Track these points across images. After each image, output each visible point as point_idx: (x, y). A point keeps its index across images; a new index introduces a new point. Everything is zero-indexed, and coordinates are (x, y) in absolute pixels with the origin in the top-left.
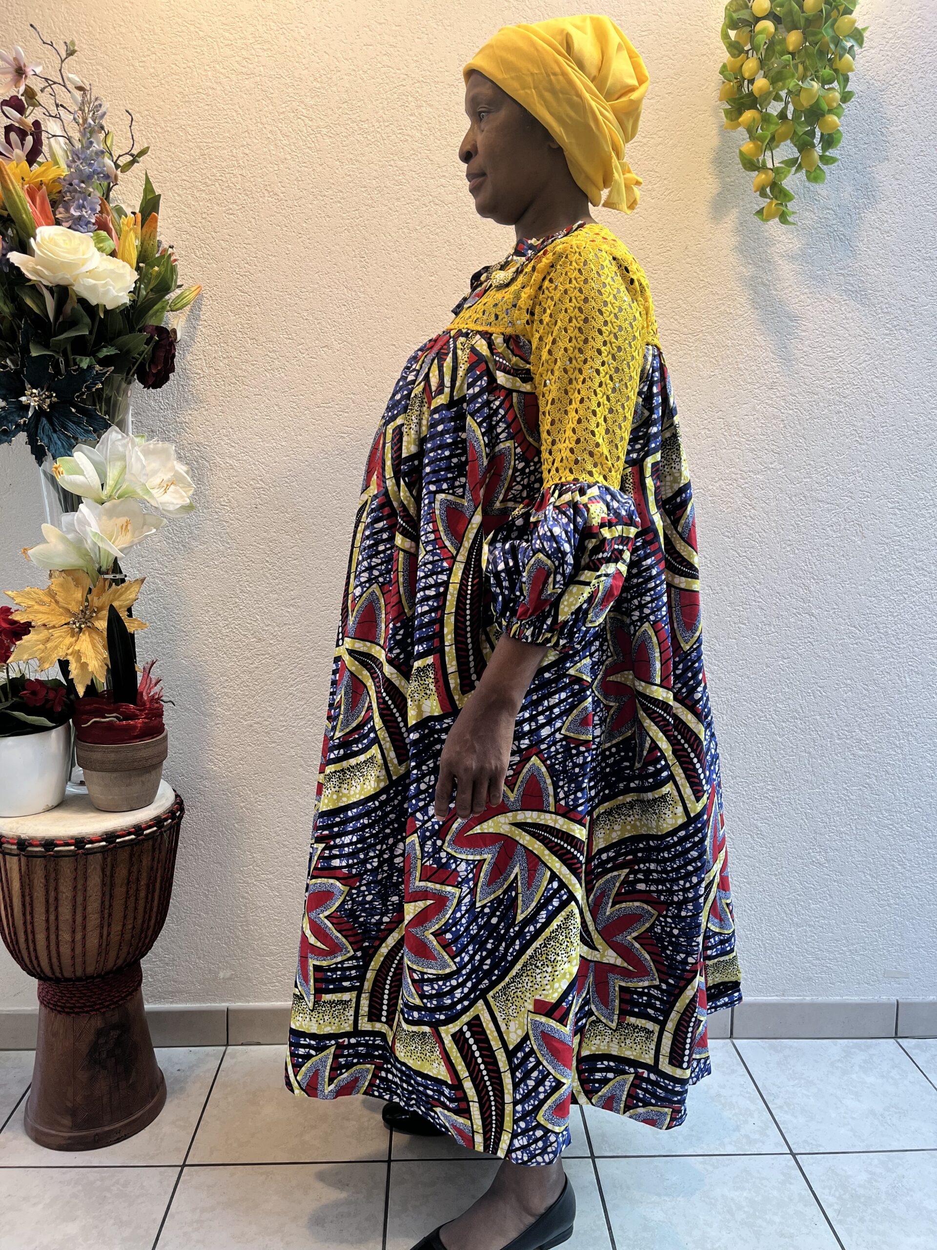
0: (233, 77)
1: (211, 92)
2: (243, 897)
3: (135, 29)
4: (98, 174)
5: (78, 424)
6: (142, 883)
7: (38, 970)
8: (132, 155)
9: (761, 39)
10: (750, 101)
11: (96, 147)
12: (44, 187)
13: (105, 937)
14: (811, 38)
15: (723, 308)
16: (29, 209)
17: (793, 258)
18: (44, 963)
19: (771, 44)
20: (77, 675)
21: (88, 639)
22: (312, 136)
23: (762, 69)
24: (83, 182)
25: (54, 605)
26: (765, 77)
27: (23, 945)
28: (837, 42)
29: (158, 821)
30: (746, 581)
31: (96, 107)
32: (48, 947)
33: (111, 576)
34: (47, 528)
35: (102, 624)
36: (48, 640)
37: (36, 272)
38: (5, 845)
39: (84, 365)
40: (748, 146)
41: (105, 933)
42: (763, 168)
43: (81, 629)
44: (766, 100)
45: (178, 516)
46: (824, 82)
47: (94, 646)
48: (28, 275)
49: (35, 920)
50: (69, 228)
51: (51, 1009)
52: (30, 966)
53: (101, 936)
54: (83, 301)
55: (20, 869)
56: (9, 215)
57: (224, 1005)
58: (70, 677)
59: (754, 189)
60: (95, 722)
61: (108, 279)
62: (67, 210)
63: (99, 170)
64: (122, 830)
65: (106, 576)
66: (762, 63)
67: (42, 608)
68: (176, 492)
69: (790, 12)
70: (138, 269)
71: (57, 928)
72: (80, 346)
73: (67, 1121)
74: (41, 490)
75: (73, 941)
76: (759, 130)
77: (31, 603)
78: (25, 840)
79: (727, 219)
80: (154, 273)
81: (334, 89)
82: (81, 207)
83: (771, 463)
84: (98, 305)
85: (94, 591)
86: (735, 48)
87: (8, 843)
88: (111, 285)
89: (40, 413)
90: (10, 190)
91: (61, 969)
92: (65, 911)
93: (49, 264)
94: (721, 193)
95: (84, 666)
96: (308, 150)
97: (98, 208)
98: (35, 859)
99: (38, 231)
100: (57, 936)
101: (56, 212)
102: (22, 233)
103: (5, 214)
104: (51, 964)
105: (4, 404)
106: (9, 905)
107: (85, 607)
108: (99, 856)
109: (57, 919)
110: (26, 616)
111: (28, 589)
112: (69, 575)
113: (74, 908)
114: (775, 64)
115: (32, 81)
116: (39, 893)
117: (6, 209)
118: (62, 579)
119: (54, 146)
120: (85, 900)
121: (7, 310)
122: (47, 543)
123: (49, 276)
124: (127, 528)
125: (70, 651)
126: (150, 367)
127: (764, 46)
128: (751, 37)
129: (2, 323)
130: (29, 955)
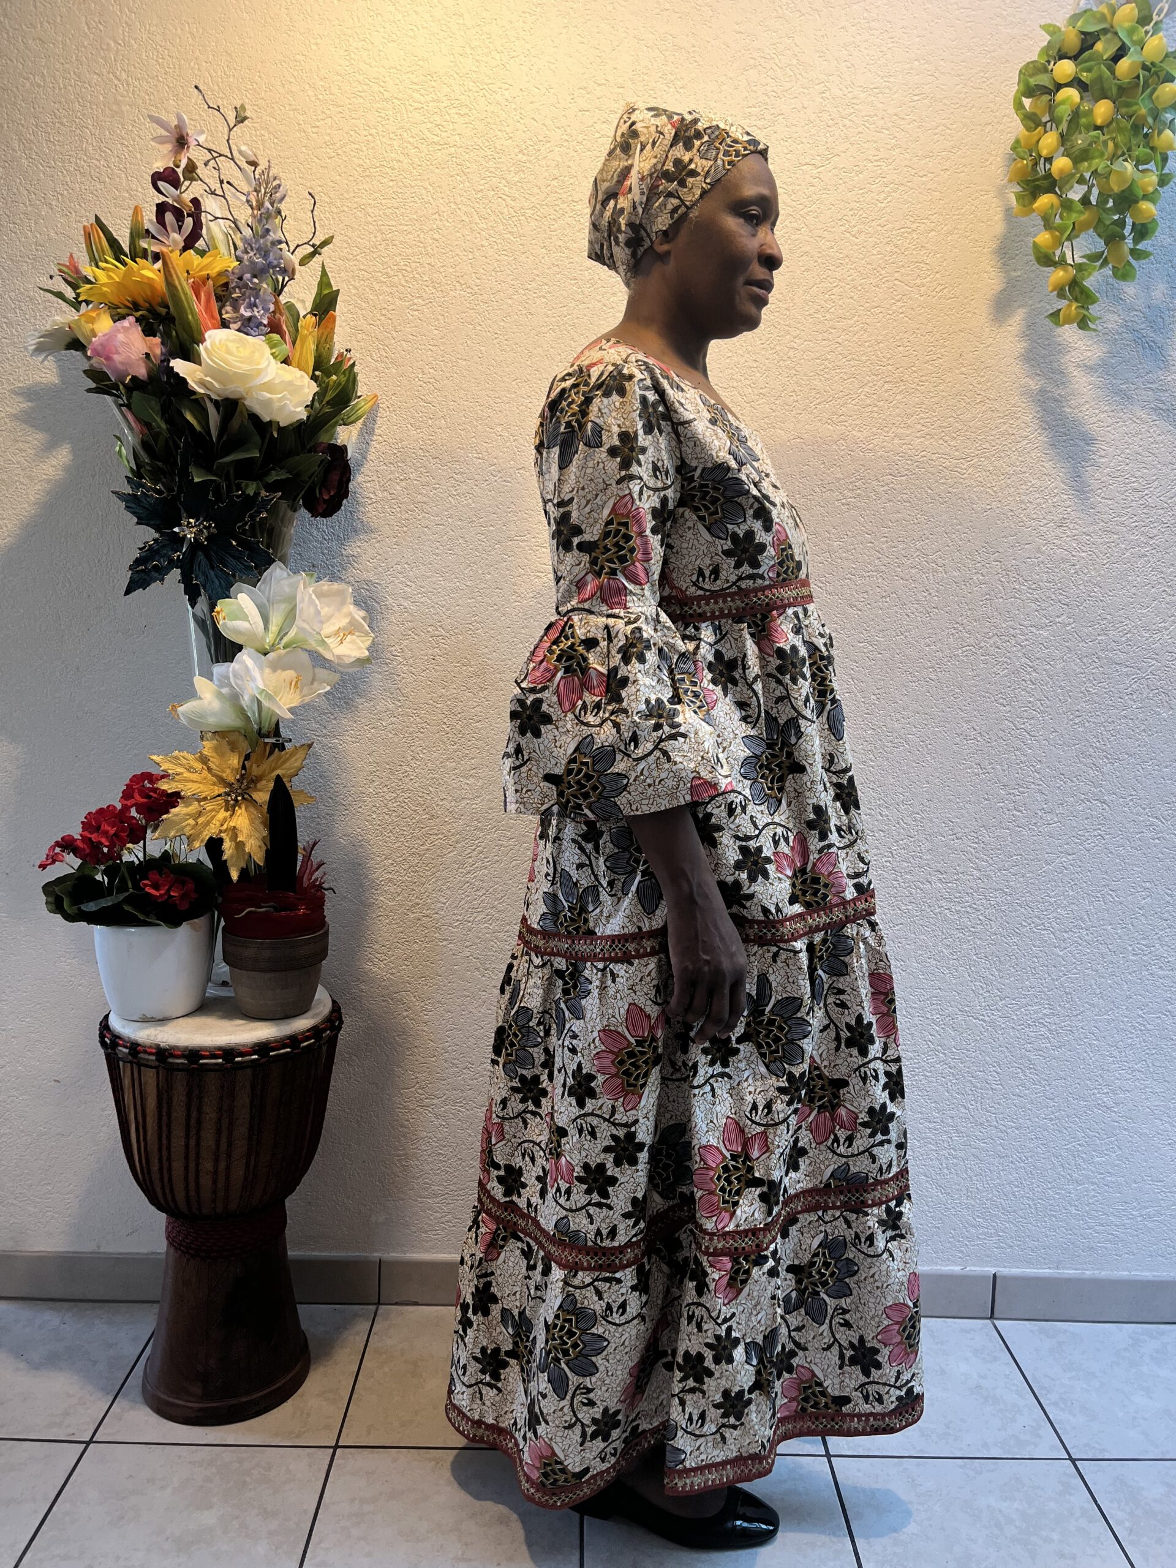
0: (423, 147)
1: (396, 165)
2: (402, 1126)
3: (307, 87)
4: (274, 267)
5: (239, 559)
6: (295, 1106)
7: (172, 1205)
8: (313, 246)
9: (1065, 111)
10: (1047, 184)
11: (272, 236)
12: (210, 282)
13: (251, 1167)
14: (1123, 110)
15: (1005, 427)
16: (197, 308)
17: (1090, 369)
18: (180, 1196)
19: (1076, 114)
20: (232, 856)
21: (245, 814)
22: (514, 219)
23: (1062, 146)
24: (255, 276)
25: (205, 773)
26: (1067, 154)
27: (156, 1176)
28: (1156, 114)
29: (315, 1031)
30: (1023, 759)
31: (275, 188)
32: (186, 1177)
33: (272, 740)
34: (199, 682)
35: (262, 796)
36: (200, 814)
37: (202, 383)
38: (142, 1055)
39: (251, 492)
40: (1044, 238)
41: (252, 1163)
42: (1062, 263)
43: (236, 800)
44: (1067, 182)
45: (351, 670)
46: (1138, 162)
47: (252, 821)
48: (193, 385)
49: (173, 1145)
50: (239, 330)
51: (183, 1252)
53: (247, 1168)
54: (254, 418)
55: (158, 1084)
56: (168, 313)
57: (377, 1255)
58: (225, 858)
59: (1050, 289)
60: (249, 912)
61: (285, 392)
62: (236, 309)
63: (275, 263)
64: (276, 1041)
65: (266, 740)
66: (1063, 138)
67: (194, 776)
68: (353, 642)
69: (1100, 79)
70: (314, 378)
71: (198, 1156)
72: (246, 469)
73: (198, 1390)
74: (189, 635)
75: (216, 1172)
76: (1058, 220)
77: (180, 770)
78: (166, 1050)
79: (1011, 321)
80: (331, 383)
81: (543, 163)
82: (252, 306)
83: (1058, 617)
84: (270, 422)
85: (253, 757)
86: (1032, 121)
87: (146, 1052)
88: (288, 399)
89: (196, 546)
90: (176, 287)
91: (199, 1205)
92: (208, 1137)
93: (218, 373)
94: (1005, 290)
95: (240, 846)
96: (509, 235)
97: (272, 307)
98: (176, 1073)
99: (207, 335)
100: (197, 1165)
101: (223, 312)
102: (184, 336)
103: (163, 311)
104: (187, 1197)
105: (157, 535)
106: (142, 1127)
107: (242, 776)
108: (249, 1071)
109: (198, 1144)
110: (174, 785)
111: (176, 753)
112: (224, 738)
113: (219, 1131)
114: (1079, 141)
115: (194, 153)
116: (179, 1114)
117: (167, 307)
118: (215, 742)
119: (215, 230)
120: (231, 1123)
121: (163, 426)
122: (200, 698)
123: (218, 389)
124: (297, 684)
125: (225, 827)
126: (320, 493)
127: (1066, 118)
128: (1050, 106)
129: (156, 441)
130: (163, 1188)
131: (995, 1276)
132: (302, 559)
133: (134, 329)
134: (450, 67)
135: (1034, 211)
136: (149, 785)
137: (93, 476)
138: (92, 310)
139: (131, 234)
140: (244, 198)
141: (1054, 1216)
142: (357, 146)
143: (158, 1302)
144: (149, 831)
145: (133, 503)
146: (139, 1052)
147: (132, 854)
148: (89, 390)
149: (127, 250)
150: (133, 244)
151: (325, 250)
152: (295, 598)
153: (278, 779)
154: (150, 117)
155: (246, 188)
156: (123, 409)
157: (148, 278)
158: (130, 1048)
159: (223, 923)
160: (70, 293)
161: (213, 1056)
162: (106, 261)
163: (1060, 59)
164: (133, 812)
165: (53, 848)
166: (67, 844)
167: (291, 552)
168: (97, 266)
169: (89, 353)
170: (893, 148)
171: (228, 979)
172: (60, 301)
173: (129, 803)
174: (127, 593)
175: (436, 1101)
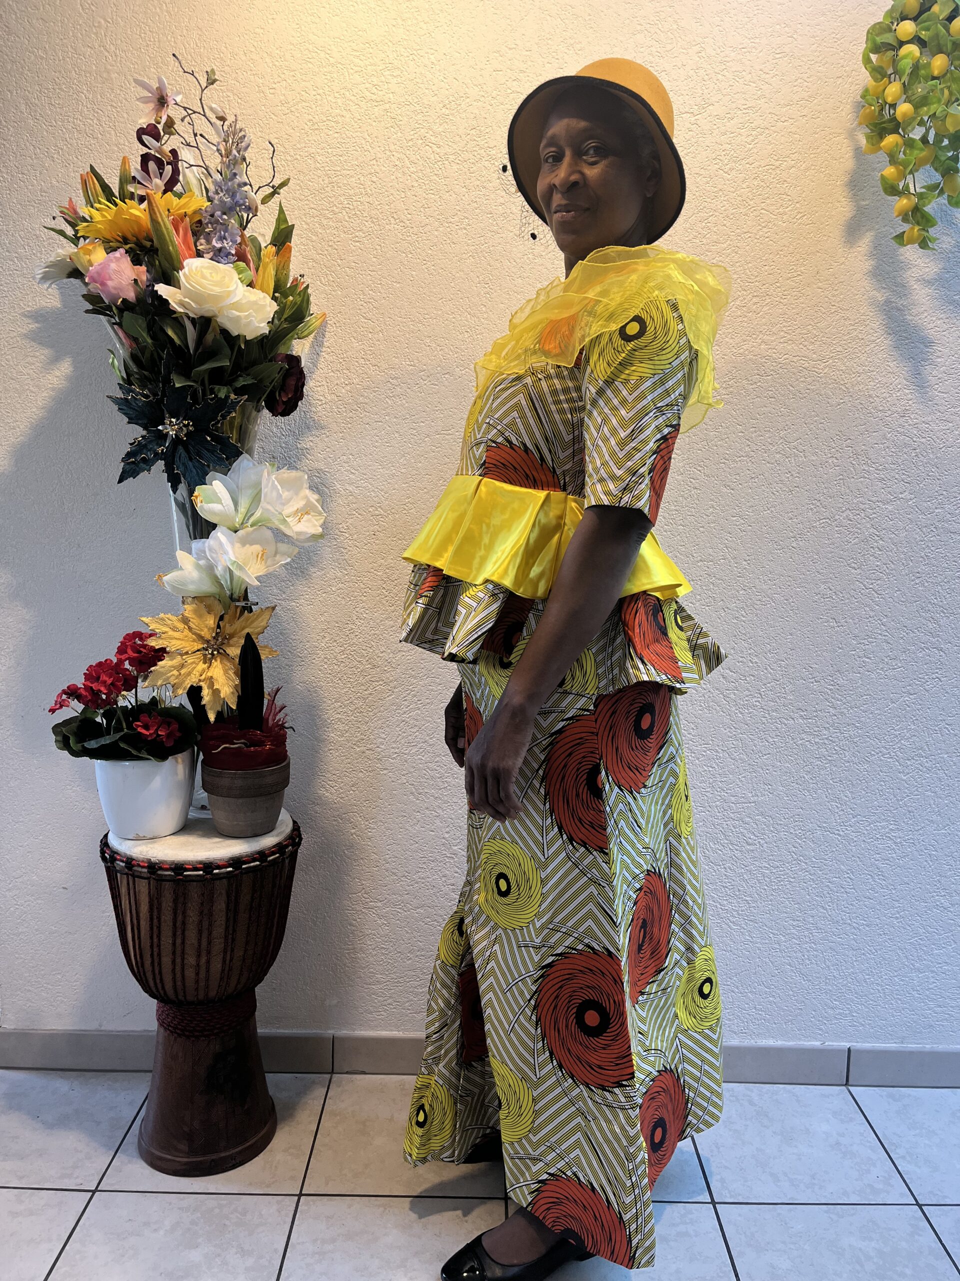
0: (362, 104)
1: (340, 119)
2: (351, 925)
3: (265, 55)
4: (240, 205)
5: (212, 452)
6: (264, 910)
7: (162, 992)
8: (273, 187)
9: (906, 65)
10: (892, 126)
11: (238, 179)
12: (188, 219)
13: (227, 962)
14: (956, 63)
15: (855, 333)
16: (177, 240)
17: (929, 283)
18: (169, 986)
19: (916, 67)
20: (209, 701)
21: (220, 666)
22: (441, 163)
23: (905, 94)
24: (225, 214)
25: (187, 632)
26: (909, 101)
27: (148, 968)
29: (279, 848)
30: (872, 614)
31: (240, 138)
32: (174, 970)
33: (243, 604)
34: (181, 555)
35: (235, 651)
36: (182, 666)
37: (182, 304)
38: (135, 868)
39: (222, 395)
40: (890, 171)
41: (228, 958)
42: (905, 192)
43: (212, 654)
44: (909, 124)
45: (306, 545)
47: (226, 672)
48: (174, 305)
49: (162, 943)
50: (211, 259)
51: (171, 1032)
52: (154, 989)
53: (224, 961)
54: (225, 332)
55: (149, 892)
56: (152, 246)
57: (331, 1032)
58: (203, 703)
59: (896, 214)
60: (225, 748)
61: (251, 311)
62: (209, 242)
63: (241, 202)
64: (247, 856)
65: (237, 604)
66: (905, 88)
67: (176, 635)
68: (309, 521)
69: (937, 36)
70: (274, 298)
71: (183, 952)
72: (218, 377)
73: (184, 1146)
74: (170, 517)
75: (198, 965)
76: (902, 156)
77: (165, 629)
78: (156, 864)
79: (861, 243)
80: (288, 303)
81: (463, 115)
82: (222, 239)
83: (901, 493)
84: (239, 336)
85: (226, 617)
86: (878, 73)
88: (253, 316)
89: (177, 441)
90: (159, 223)
91: (184, 992)
92: (192, 936)
93: (194, 295)
94: (855, 216)
95: (216, 692)
96: (435, 177)
97: (239, 240)
98: (164, 883)
99: (185, 263)
100: (183, 959)
101: (198, 244)
102: (166, 265)
103: (148, 244)
104: (175, 987)
105: (144, 433)
106: (137, 928)
107: (217, 633)
108: (225, 881)
109: (183, 943)
110: (161, 642)
111: (162, 615)
112: (202, 602)
113: (200, 932)
114: (920, 90)
115: (172, 111)
116: (167, 917)
117: (152, 241)
118: (195, 605)
119: (190, 176)
120: (210, 925)
121: (149, 341)
122: (181, 569)
123: (195, 309)
124: (263, 557)
125: (203, 677)
126: (280, 395)
127: (908, 71)
128: (894, 61)
129: (143, 354)
130: (154, 979)
131: (849, 1049)
132: (264, 452)
133: (124, 260)
134: (384, 36)
135: (880, 149)
136: (139, 642)
137: (91, 385)
138: (87, 245)
139: (120, 180)
140: (215, 148)
141: (898, 999)
142: (307, 104)
143: (150, 1071)
144: (140, 680)
145: (124, 405)
146: (134, 866)
147: (126, 700)
148: (87, 311)
149: (117, 194)
150: (121, 188)
151: (281, 190)
152: (259, 484)
153: (248, 637)
154: (136, 81)
155: (215, 139)
156: (116, 327)
157: (136, 216)
158: (126, 863)
159: (201, 757)
160: (70, 231)
161: (195, 869)
162: (100, 202)
163: (902, 21)
164: (127, 665)
165: (60, 695)
166: (72, 692)
167: (257, 446)
168: (92, 207)
169: (87, 280)
170: (759, 98)
171: (206, 803)
172: (62, 238)
173: (123, 657)
174: (120, 481)
175: (379, 904)
